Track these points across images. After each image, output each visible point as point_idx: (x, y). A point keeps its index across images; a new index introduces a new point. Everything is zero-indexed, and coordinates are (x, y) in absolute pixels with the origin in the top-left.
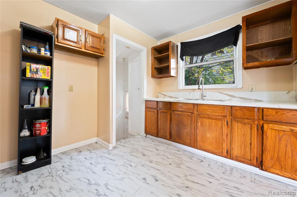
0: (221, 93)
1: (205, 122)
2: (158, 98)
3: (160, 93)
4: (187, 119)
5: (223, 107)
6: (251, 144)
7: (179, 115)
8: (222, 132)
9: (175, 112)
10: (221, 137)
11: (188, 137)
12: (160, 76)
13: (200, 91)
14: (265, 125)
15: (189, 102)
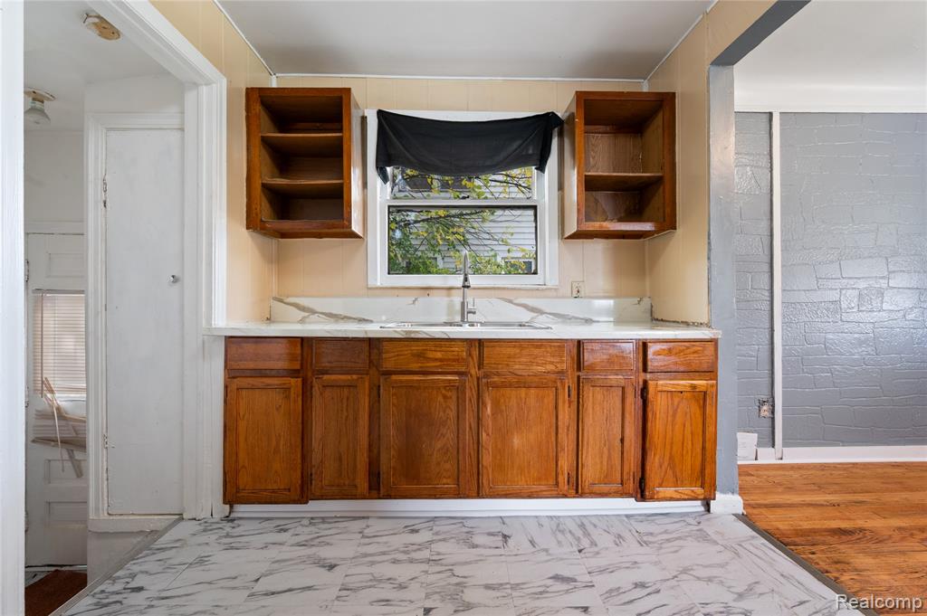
0: (511, 302)
1: (507, 400)
2: (274, 322)
3: (281, 301)
4: (445, 397)
5: (559, 346)
6: (622, 440)
7: (410, 387)
8: (554, 421)
9: (394, 377)
10: (553, 439)
11: (448, 466)
12: (287, 225)
13: (449, 296)
14: (651, 384)
15: (451, 337)
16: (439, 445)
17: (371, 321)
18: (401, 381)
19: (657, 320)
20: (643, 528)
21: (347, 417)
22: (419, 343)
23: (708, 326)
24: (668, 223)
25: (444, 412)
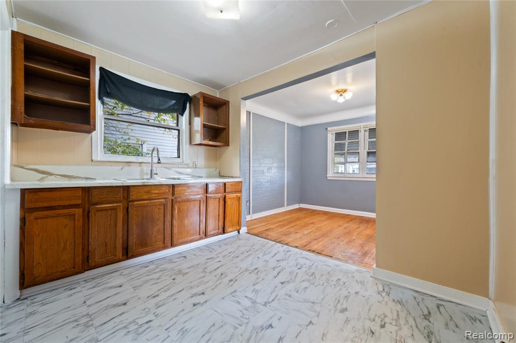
1: (183, 207)
7: (143, 206)
8: (199, 212)
13: (140, 166)
14: (227, 196)
15: (163, 184)
16: (156, 229)
17: (95, 179)
18: (139, 204)
19: (222, 176)
20: (225, 242)
21: (110, 225)
22: (148, 187)
23: (240, 178)
24: (227, 144)
25: (158, 215)
